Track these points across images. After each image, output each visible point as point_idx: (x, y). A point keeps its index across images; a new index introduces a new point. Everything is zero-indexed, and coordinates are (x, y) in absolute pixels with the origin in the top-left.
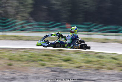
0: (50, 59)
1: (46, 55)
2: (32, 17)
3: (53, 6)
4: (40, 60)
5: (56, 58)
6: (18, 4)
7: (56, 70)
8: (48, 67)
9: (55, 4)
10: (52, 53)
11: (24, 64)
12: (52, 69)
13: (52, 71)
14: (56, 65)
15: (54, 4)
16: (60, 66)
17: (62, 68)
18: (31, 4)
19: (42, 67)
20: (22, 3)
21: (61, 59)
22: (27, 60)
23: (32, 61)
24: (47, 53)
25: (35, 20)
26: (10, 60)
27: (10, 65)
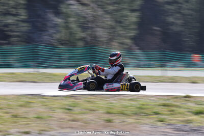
0: (172, 111)
1: (164, 105)
2: (136, 44)
3: (171, 27)
4: (156, 113)
5: (181, 110)
6: (113, 24)
7: (183, 128)
8: (170, 124)
9: (173, 22)
10: (175, 102)
11: (130, 120)
12: (177, 128)
13: (177, 130)
14: (182, 121)
15: (172, 24)
16: (188, 122)
17: (191, 124)
18: (135, 23)
19: (160, 124)
20: (120, 22)
21: (189, 112)
22: (136, 114)
23: (143, 114)
24: (167, 102)
25: (142, 49)
26: (109, 113)
27: (109, 121)
